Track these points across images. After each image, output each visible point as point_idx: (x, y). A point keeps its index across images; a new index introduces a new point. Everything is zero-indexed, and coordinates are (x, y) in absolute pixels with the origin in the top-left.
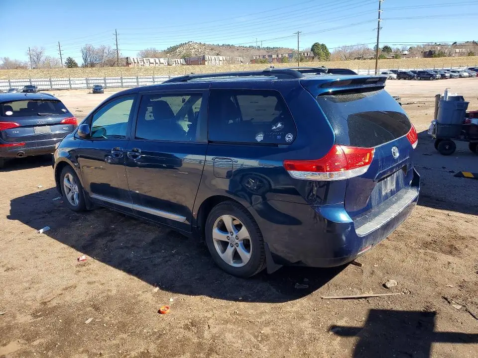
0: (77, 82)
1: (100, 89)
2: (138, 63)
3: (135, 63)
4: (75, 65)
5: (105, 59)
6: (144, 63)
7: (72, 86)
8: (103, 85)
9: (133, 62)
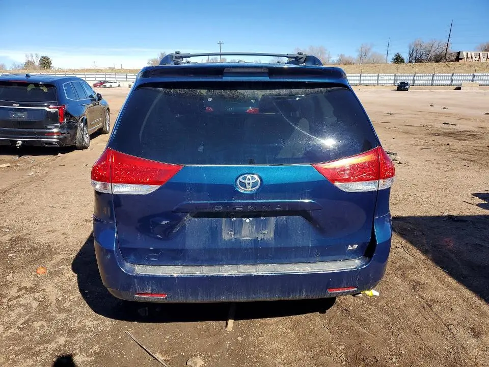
0: (386, 78)
1: (405, 86)
2: (472, 58)
3: (467, 58)
4: (402, 61)
5: (433, 54)
6: (480, 58)
7: (380, 82)
8: (410, 82)
9: (466, 57)
